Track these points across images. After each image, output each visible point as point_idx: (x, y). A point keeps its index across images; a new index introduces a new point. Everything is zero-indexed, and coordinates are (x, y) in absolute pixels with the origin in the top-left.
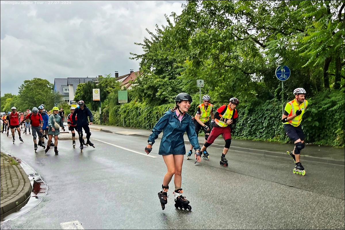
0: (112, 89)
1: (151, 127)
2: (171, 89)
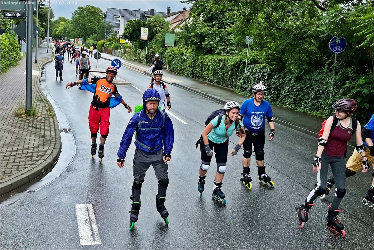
0: (160, 29)
1: (194, 76)
2: (219, 39)
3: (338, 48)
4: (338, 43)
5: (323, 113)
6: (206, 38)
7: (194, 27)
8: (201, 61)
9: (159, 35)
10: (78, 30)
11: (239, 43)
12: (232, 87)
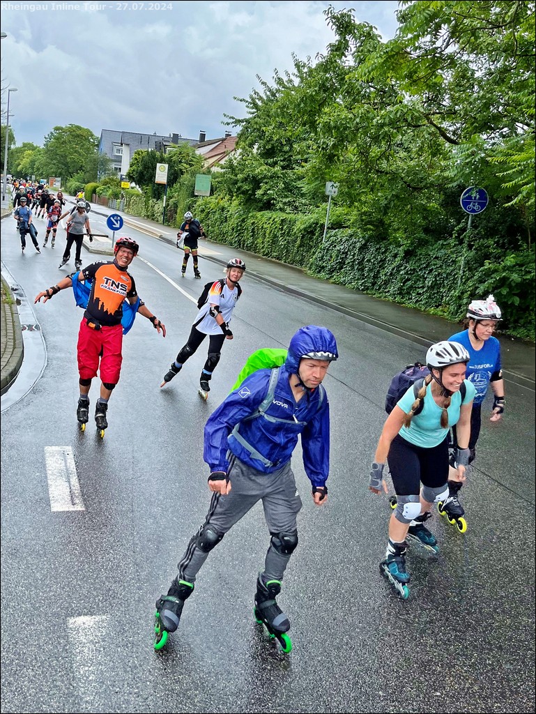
0: (188, 166)
1: (240, 244)
2: (283, 186)
3: (474, 205)
4: (475, 197)
5: (446, 310)
6: (262, 184)
7: (243, 165)
8: (252, 222)
9: (185, 178)
10: (54, 164)
11: (315, 194)
12: (301, 265)
